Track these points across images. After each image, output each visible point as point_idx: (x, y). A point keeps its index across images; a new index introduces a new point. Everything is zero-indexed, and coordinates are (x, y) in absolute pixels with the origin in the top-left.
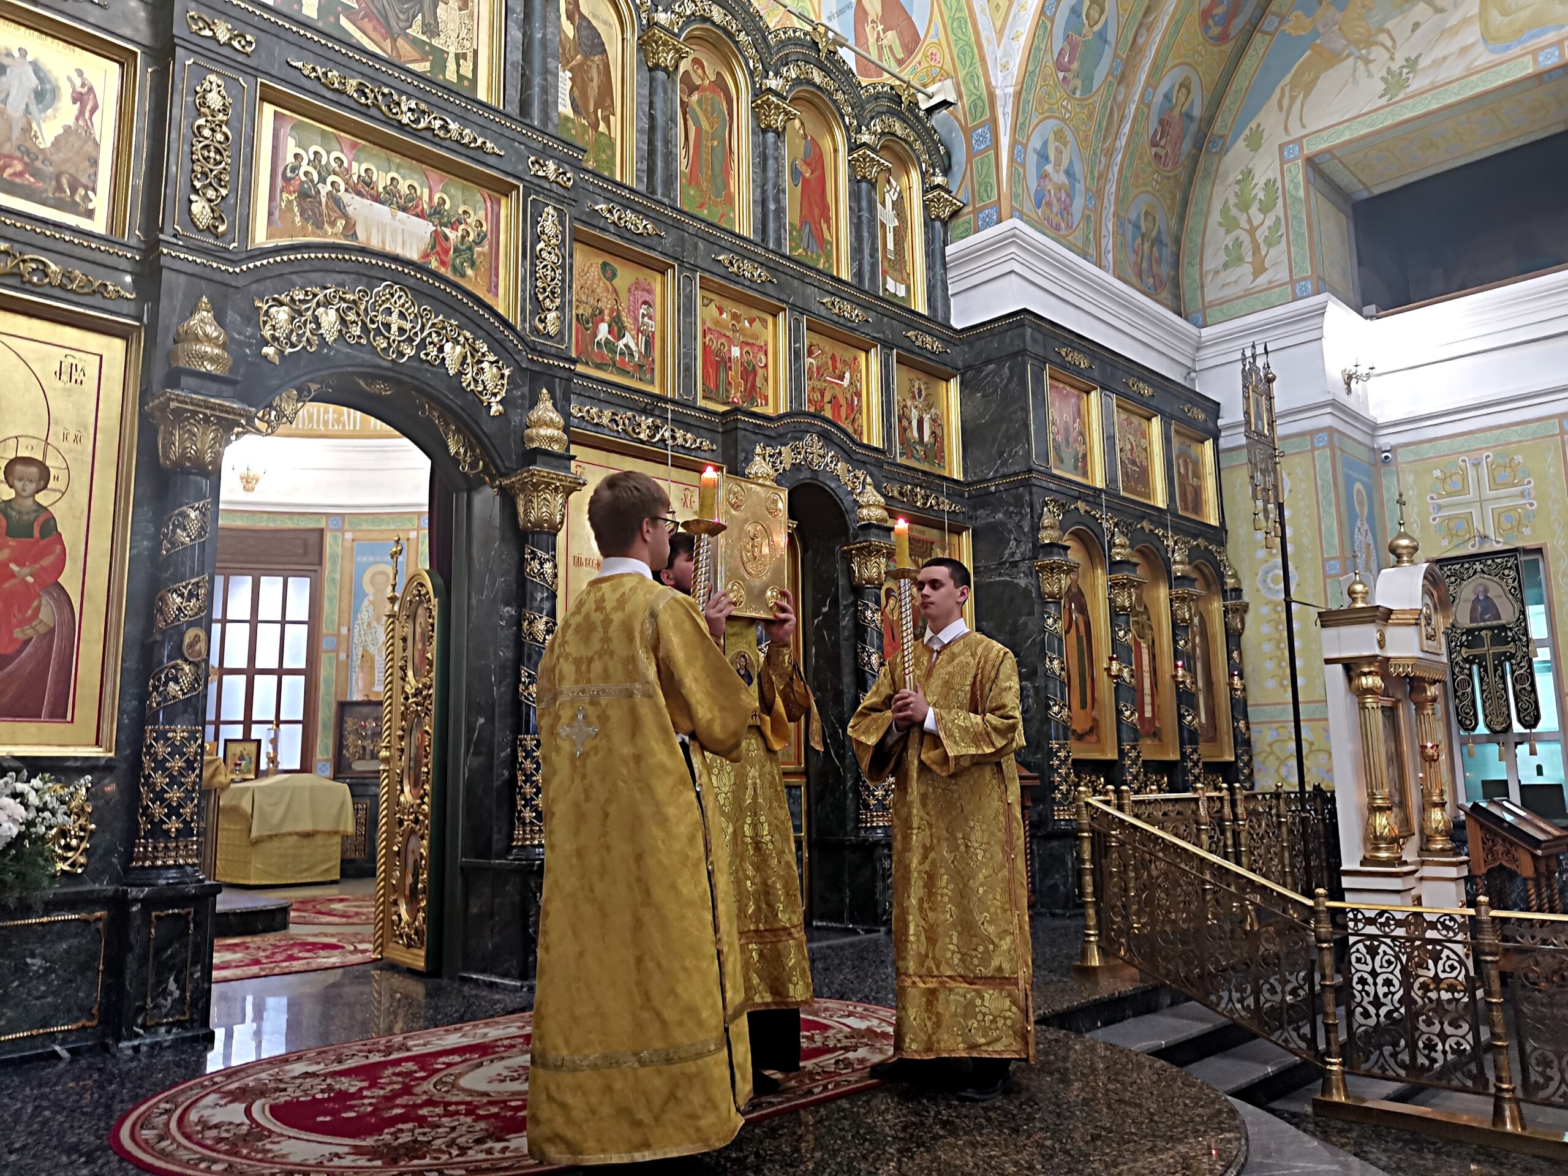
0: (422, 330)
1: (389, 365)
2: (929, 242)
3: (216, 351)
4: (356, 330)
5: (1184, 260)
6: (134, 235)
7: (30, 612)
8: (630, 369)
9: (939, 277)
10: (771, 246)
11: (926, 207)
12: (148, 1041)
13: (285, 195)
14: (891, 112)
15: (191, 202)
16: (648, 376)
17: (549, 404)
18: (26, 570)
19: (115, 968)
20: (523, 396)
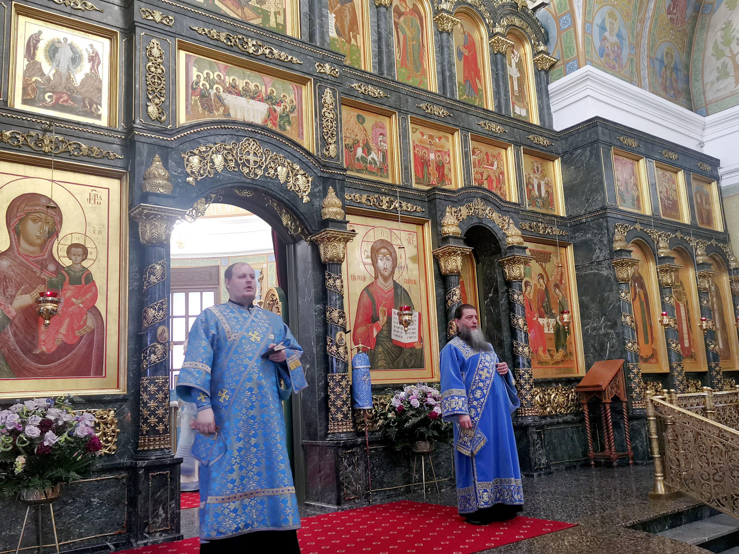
0: (266, 161)
1: (250, 181)
2: (538, 84)
3: (165, 182)
4: (232, 164)
5: (692, 78)
6: (120, 126)
7: (82, 322)
8: (375, 171)
9: (545, 103)
10: (448, 96)
11: (535, 64)
12: (151, 541)
13: (193, 97)
14: (512, 13)
15: (148, 106)
16: (385, 174)
17: (333, 194)
18: (79, 301)
19: (133, 502)
20: (320, 191)
